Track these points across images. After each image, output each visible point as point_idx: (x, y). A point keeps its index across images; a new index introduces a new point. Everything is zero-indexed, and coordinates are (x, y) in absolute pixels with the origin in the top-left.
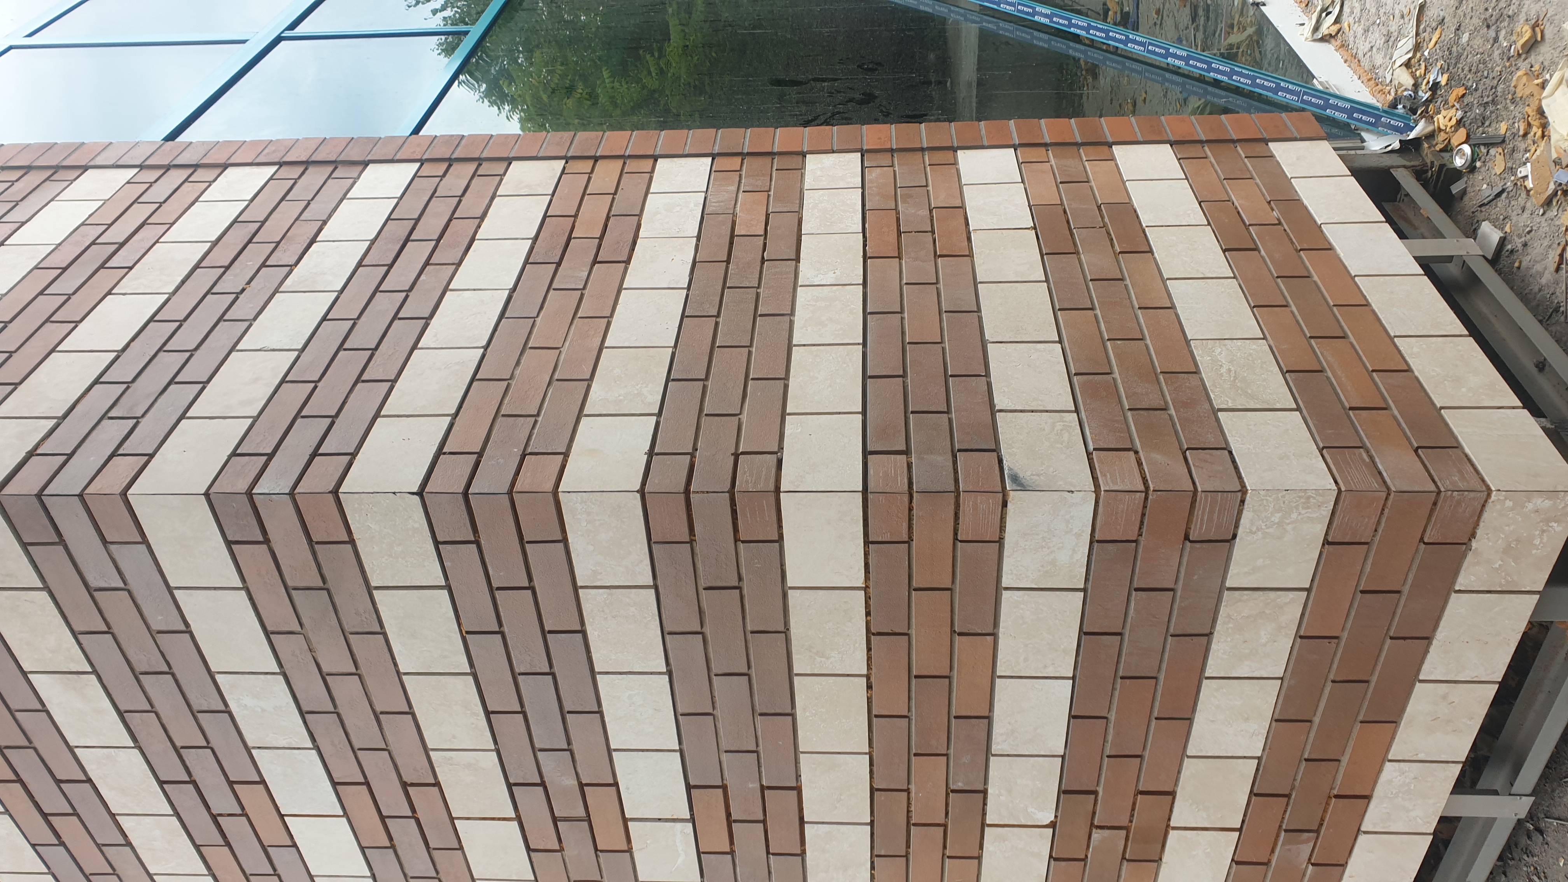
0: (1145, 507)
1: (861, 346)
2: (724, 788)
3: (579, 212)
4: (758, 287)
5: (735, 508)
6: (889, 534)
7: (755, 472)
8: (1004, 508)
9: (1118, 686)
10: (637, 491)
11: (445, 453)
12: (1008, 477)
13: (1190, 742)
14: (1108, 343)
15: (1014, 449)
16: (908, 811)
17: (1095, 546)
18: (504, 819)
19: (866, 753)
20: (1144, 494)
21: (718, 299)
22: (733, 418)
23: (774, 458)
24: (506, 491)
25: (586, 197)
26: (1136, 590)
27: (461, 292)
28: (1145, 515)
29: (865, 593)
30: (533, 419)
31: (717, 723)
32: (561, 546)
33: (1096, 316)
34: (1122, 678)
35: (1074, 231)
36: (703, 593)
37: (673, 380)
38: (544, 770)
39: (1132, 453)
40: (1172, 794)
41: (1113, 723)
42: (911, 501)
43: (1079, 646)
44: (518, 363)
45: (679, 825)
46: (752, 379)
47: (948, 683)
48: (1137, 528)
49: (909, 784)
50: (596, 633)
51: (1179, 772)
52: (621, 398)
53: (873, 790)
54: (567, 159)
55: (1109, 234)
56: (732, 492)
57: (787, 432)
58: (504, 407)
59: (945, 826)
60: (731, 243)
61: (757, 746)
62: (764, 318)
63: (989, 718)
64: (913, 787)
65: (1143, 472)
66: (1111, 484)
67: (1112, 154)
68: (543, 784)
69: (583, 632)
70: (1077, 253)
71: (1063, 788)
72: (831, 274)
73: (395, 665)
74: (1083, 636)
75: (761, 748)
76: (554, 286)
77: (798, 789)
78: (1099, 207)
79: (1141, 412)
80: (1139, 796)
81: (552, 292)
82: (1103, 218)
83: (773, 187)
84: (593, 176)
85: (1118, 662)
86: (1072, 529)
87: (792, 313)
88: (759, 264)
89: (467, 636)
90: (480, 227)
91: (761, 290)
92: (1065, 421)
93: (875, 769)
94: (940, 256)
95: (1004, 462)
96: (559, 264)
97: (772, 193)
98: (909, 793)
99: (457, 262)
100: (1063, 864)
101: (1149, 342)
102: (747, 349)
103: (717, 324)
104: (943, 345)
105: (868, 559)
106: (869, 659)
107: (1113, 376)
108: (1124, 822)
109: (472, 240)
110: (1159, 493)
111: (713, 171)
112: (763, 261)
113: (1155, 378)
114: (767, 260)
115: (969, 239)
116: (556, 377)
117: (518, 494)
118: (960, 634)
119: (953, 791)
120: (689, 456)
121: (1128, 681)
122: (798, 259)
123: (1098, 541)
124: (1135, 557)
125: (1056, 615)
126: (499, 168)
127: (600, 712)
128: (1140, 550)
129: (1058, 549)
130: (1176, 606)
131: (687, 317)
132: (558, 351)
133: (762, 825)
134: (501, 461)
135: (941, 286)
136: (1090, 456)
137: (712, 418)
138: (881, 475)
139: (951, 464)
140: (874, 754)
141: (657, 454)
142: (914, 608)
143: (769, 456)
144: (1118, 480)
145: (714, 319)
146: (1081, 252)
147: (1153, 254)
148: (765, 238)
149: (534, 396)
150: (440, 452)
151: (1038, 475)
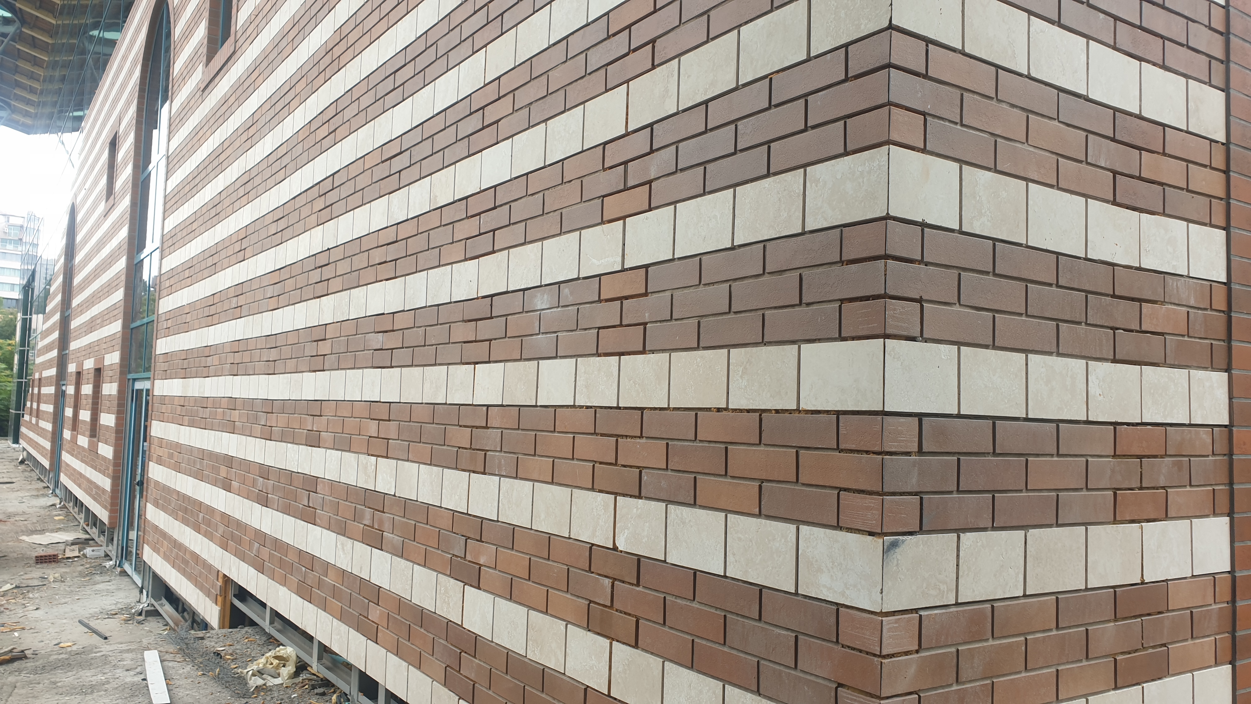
0: (867, 653)
1: (1025, 416)
2: (646, 294)
3: (1168, 157)
4: (1086, 324)
5: (871, 299)
6: (845, 432)
7: (904, 317)
8: (868, 533)
9: (718, 612)
10: (888, 213)
11: (927, 46)
12: (896, 539)
13: (675, 666)
14: (1023, 639)
15: (922, 546)
16: (626, 436)
17: (834, 607)
18: (627, 123)
19: (669, 405)
20: (878, 653)
21: (1076, 286)
22: (956, 298)
23: (917, 333)
24: (891, 100)
25: (1185, 164)
26: (796, 637)
27: (1086, 52)
28: (861, 652)
29: (794, 410)
30: (958, 121)
31: (693, 287)
32: (842, 150)
33: (1051, 630)
34: (725, 616)
35: (1139, 620)
36: (796, 274)
37: (994, 245)
38: (662, 151)
39: (916, 648)
40: (636, 646)
41: (690, 604)
42: (875, 453)
43: (751, 584)
44: (1013, 106)
45: (619, 259)
46: (994, 316)
47: (721, 474)
48: (848, 644)
49: (646, 437)
50: (767, 185)
51: (652, 653)
52: (978, 198)
53: (642, 409)
54: (1227, 145)
55: (1136, 651)
56: (885, 296)
57: (942, 347)
58: (971, 95)
59: (616, 464)
60: (1133, 299)
61: (676, 320)
62: (1055, 328)
63: (694, 505)
64: (643, 440)
65: (899, 655)
66: (888, 627)
67: (1222, 664)
68: (652, 151)
69: (768, 175)
70: (1116, 619)
71: (642, 559)
72: (1098, 391)
73: (746, 23)
74: (759, 588)
75: (674, 322)
76: (1091, 136)
77: (643, 352)
78: (1164, 645)
79: (955, 661)
80: (635, 619)
81: (1085, 134)
82: (1153, 647)
83: (1193, 340)
84: (1208, 170)
85: (738, 615)
86: (848, 589)
87: (1059, 354)
88: (1111, 325)
89: (768, 79)
90: (1154, 65)
91: (1083, 326)
92: (947, 593)
93: (657, 411)
94: (1115, 494)
95: (910, 537)
96: (1113, 140)
97: (1186, 338)
98: (640, 437)
99: (1117, 46)
100: (588, 554)
101: (1023, 674)
102: (1024, 312)
103: (1050, 285)
104: (1024, 491)
105: (824, 414)
106: (741, 411)
107: (990, 640)
108: (617, 605)
109: (1140, 59)
110: (879, 667)
111: (1211, 283)
112: (1114, 329)
113: (987, 676)
114: (1114, 333)
115: (1133, 521)
116: (999, 140)
117: (888, 111)
118: (760, 487)
119: (640, 472)
120: (920, 258)
121: (722, 621)
122: (1115, 361)
123: (838, 610)
124: (824, 640)
125: (776, 568)
126: (1218, 79)
127: (704, 194)
128: (830, 645)
129: (832, 576)
130: (782, 668)
131: (1057, 258)
132: (1024, 141)
133: (619, 323)
134: (919, 95)
135: (1085, 493)
136: (914, 611)
137: (957, 279)
138: (899, 428)
139: (909, 490)
140: (668, 412)
141: (923, 231)
142: (782, 450)
143: (919, 330)
144: (892, 634)
145: (1055, 282)
146: (1116, 624)
147: (1114, 689)
148: (1137, 331)
149: (981, 121)
150: (928, 41)
151: (897, 565)
